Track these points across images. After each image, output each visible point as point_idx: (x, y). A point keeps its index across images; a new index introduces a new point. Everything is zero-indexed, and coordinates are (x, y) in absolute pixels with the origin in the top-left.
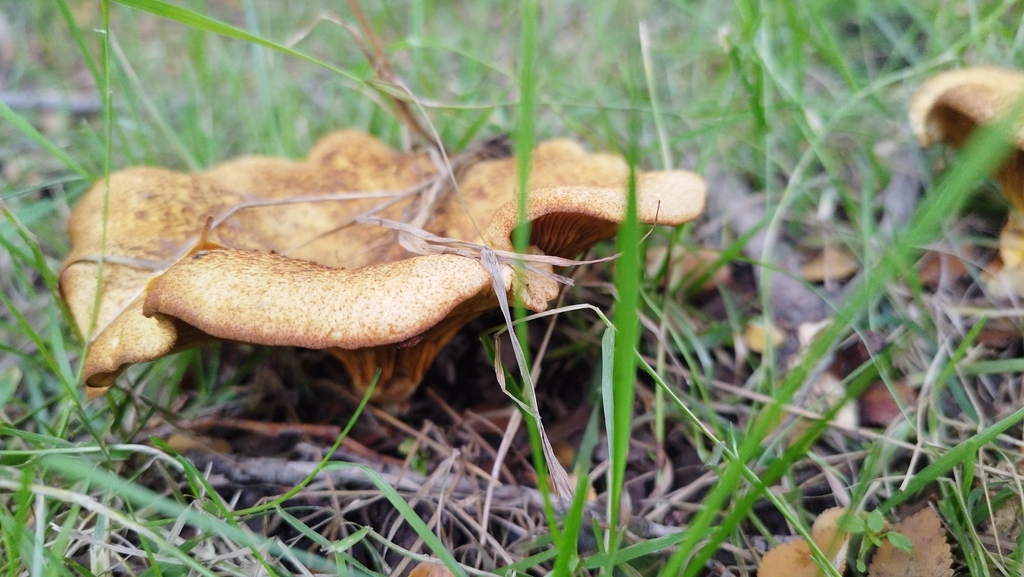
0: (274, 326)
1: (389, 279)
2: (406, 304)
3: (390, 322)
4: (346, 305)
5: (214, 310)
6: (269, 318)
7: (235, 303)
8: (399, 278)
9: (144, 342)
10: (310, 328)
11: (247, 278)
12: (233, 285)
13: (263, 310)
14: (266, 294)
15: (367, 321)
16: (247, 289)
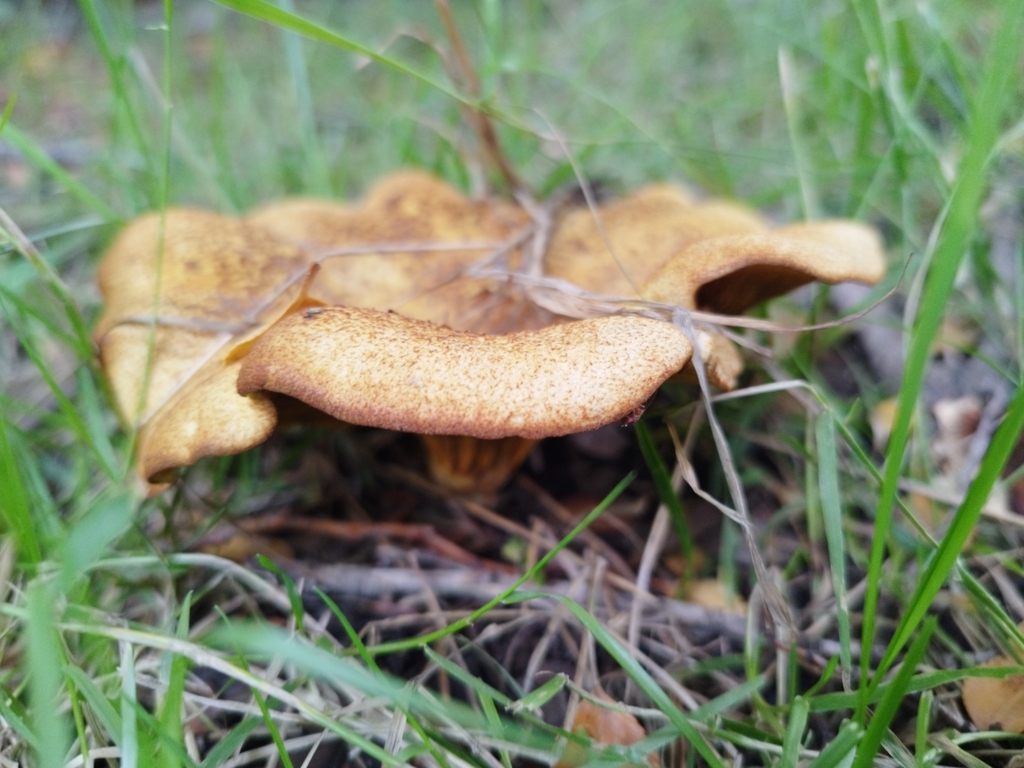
0: (434, 410)
1: (570, 347)
2: (600, 381)
3: (582, 404)
4: (525, 381)
5: (347, 387)
6: (426, 398)
7: (376, 378)
8: (583, 346)
9: (231, 428)
10: (483, 412)
11: (385, 345)
12: (368, 354)
13: (417, 387)
14: (416, 366)
15: (554, 402)
16: (389, 360)
